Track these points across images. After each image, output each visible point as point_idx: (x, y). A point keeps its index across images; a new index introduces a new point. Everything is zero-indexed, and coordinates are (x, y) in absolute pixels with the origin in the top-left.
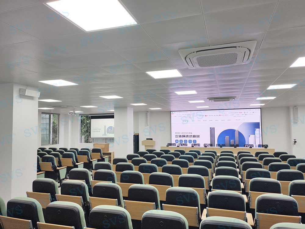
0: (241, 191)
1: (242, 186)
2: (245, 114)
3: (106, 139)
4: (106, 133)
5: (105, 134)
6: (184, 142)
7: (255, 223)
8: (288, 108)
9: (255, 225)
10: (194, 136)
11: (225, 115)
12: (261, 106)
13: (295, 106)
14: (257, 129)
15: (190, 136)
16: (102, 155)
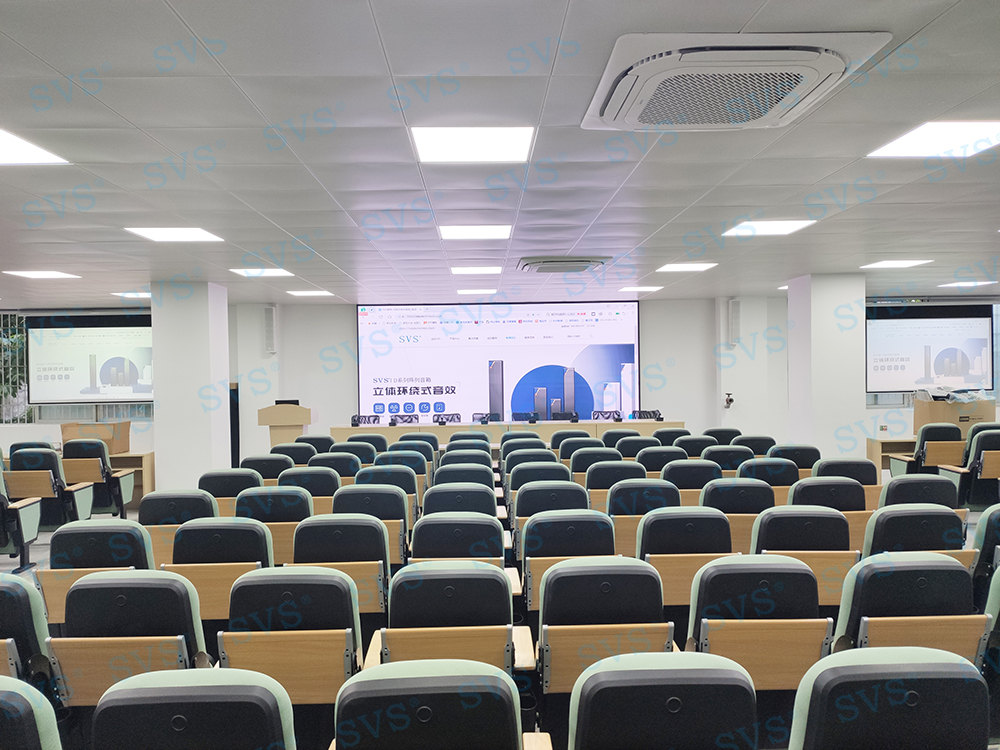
0: (503, 558)
1: (507, 540)
2: (594, 318)
3: (97, 405)
4: (99, 383)
5: (93, 388)
6: (405, 411)
7: (537, 658)
8: (712, 302)
9: (540, 664)
10: (438, 391)
11: (536, 321)
12: (640, 294)
13: (732, 298)
14: (626, 364)
15: (426, 390)
16: (109, 465)
